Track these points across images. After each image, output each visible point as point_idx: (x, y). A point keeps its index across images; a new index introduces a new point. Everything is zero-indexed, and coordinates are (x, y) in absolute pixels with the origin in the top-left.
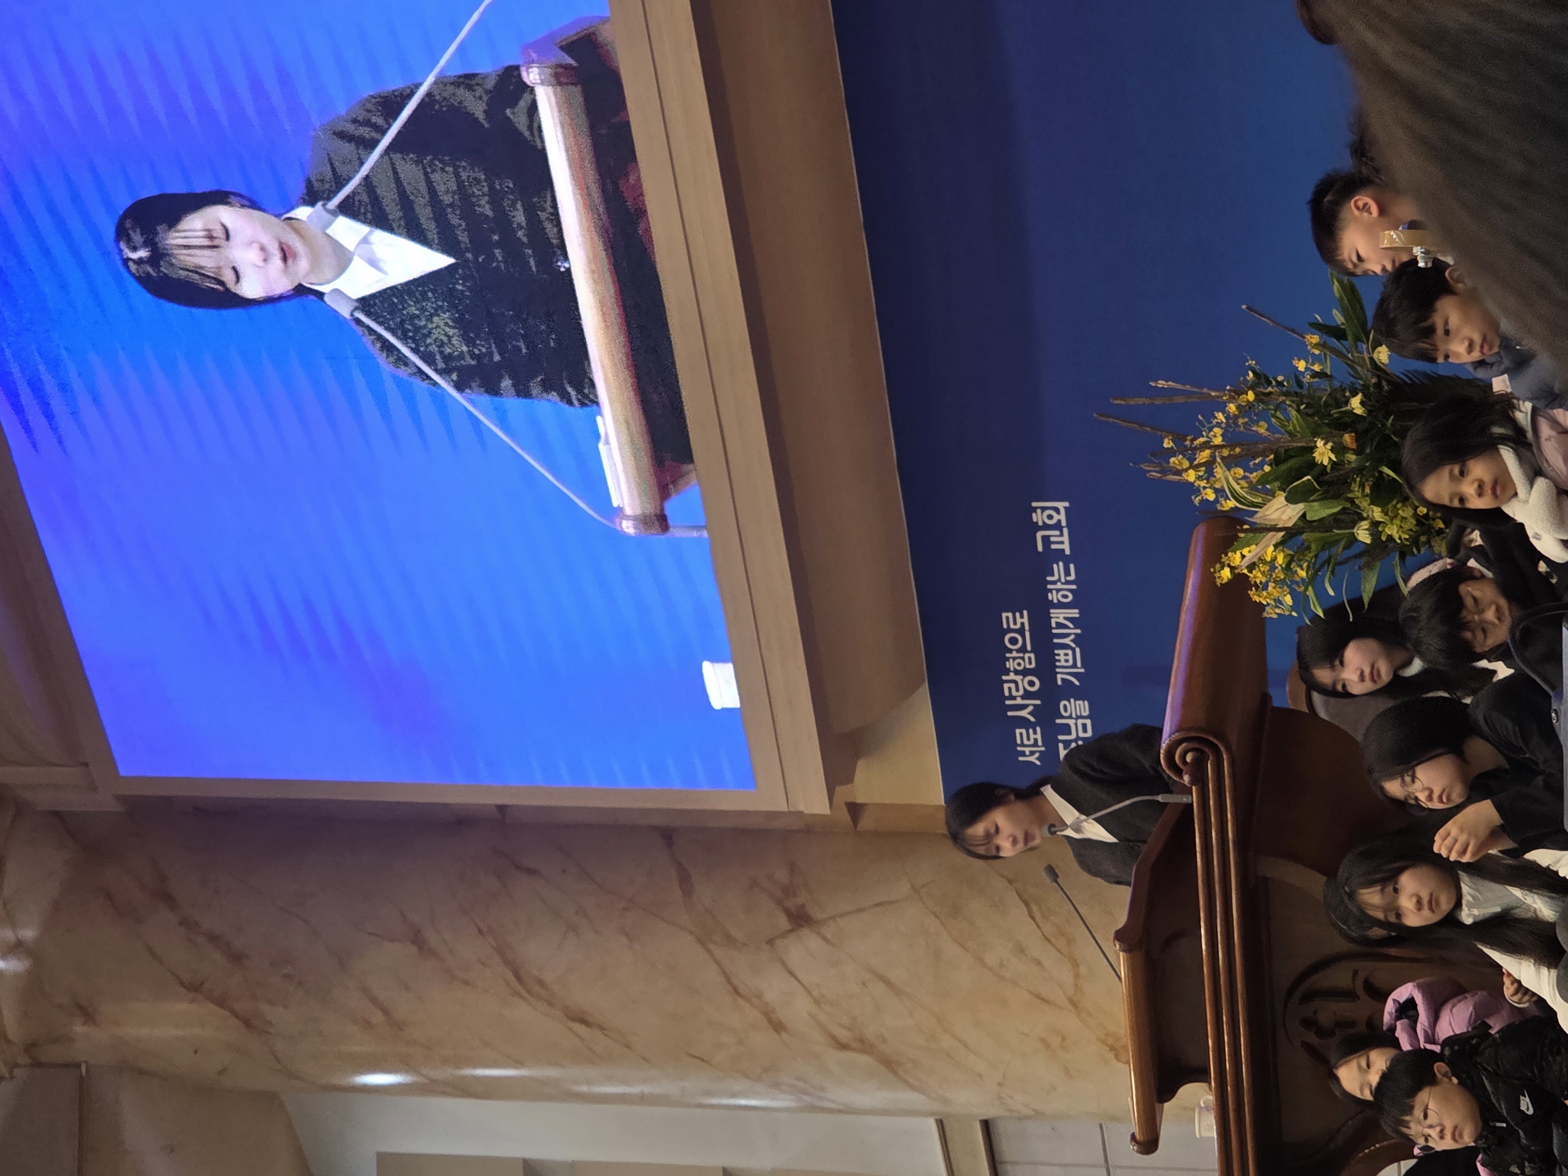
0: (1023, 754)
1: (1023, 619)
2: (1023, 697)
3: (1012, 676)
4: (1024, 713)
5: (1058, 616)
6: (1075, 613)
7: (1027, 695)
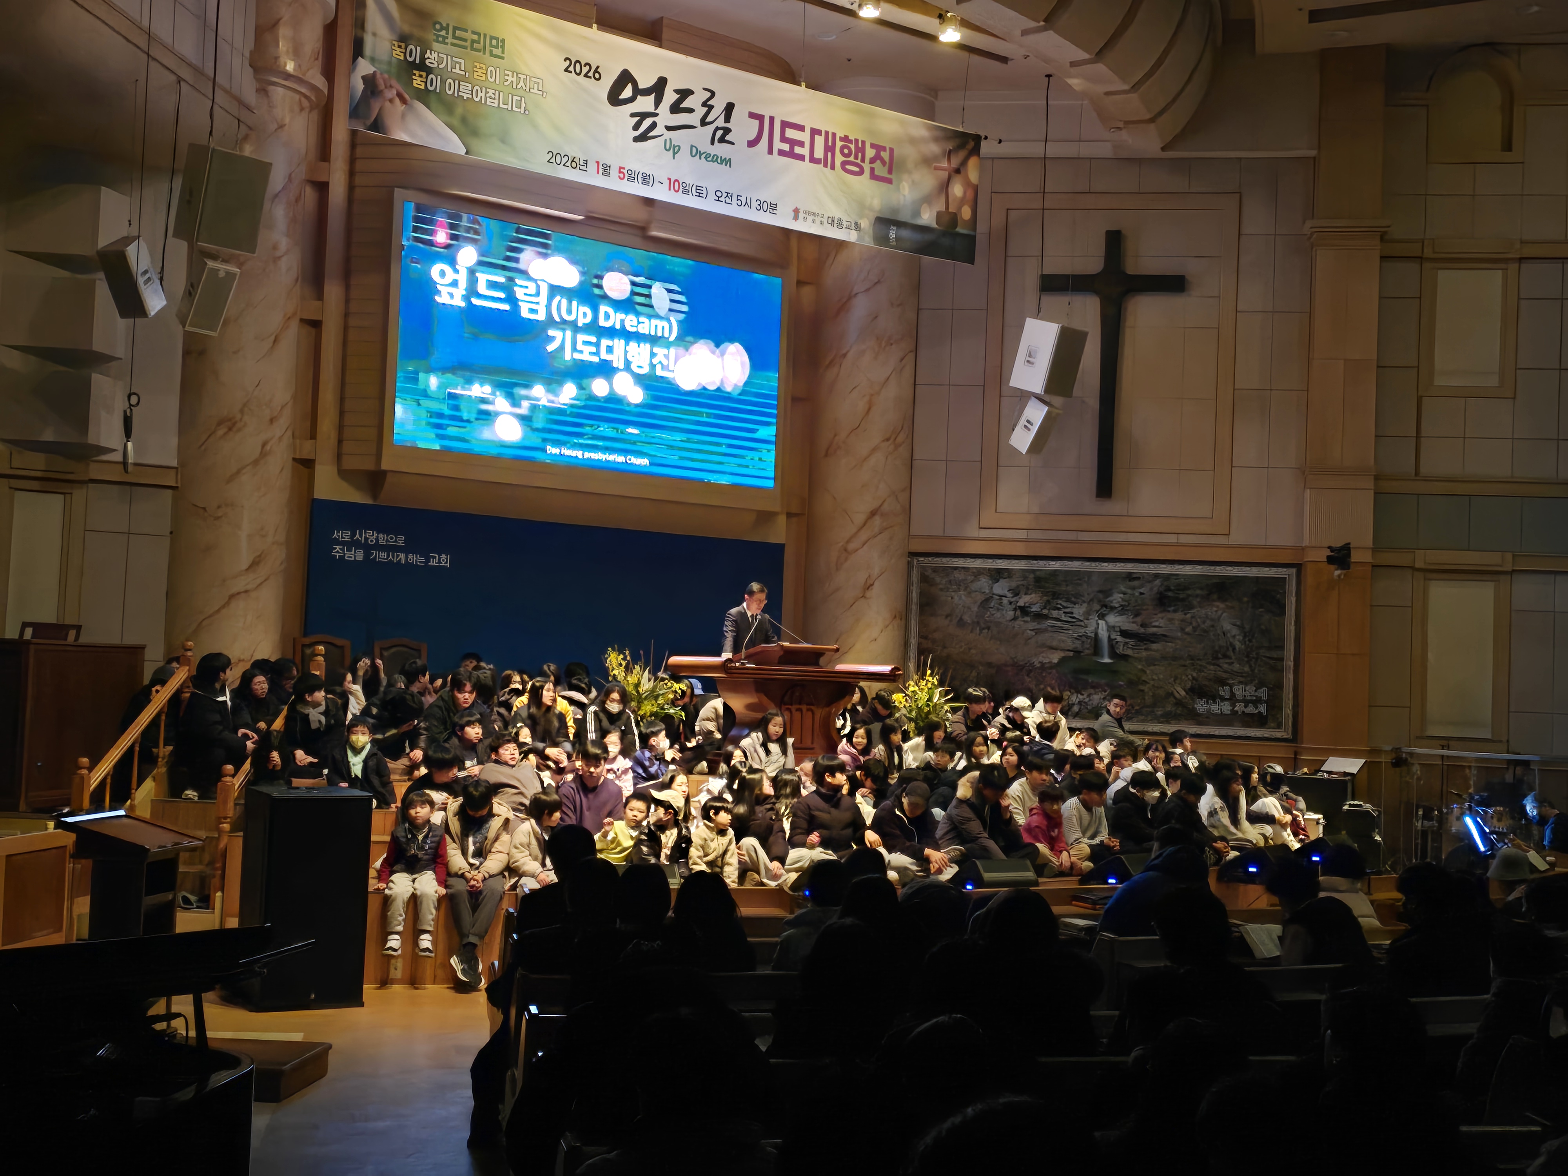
0: (338, 532)
1: (401, 543)
2: (365, 538)
3: (375, 534)
4: (358, 536)
5: (402, 556)
6: (403, 562)
7: (366, 539)
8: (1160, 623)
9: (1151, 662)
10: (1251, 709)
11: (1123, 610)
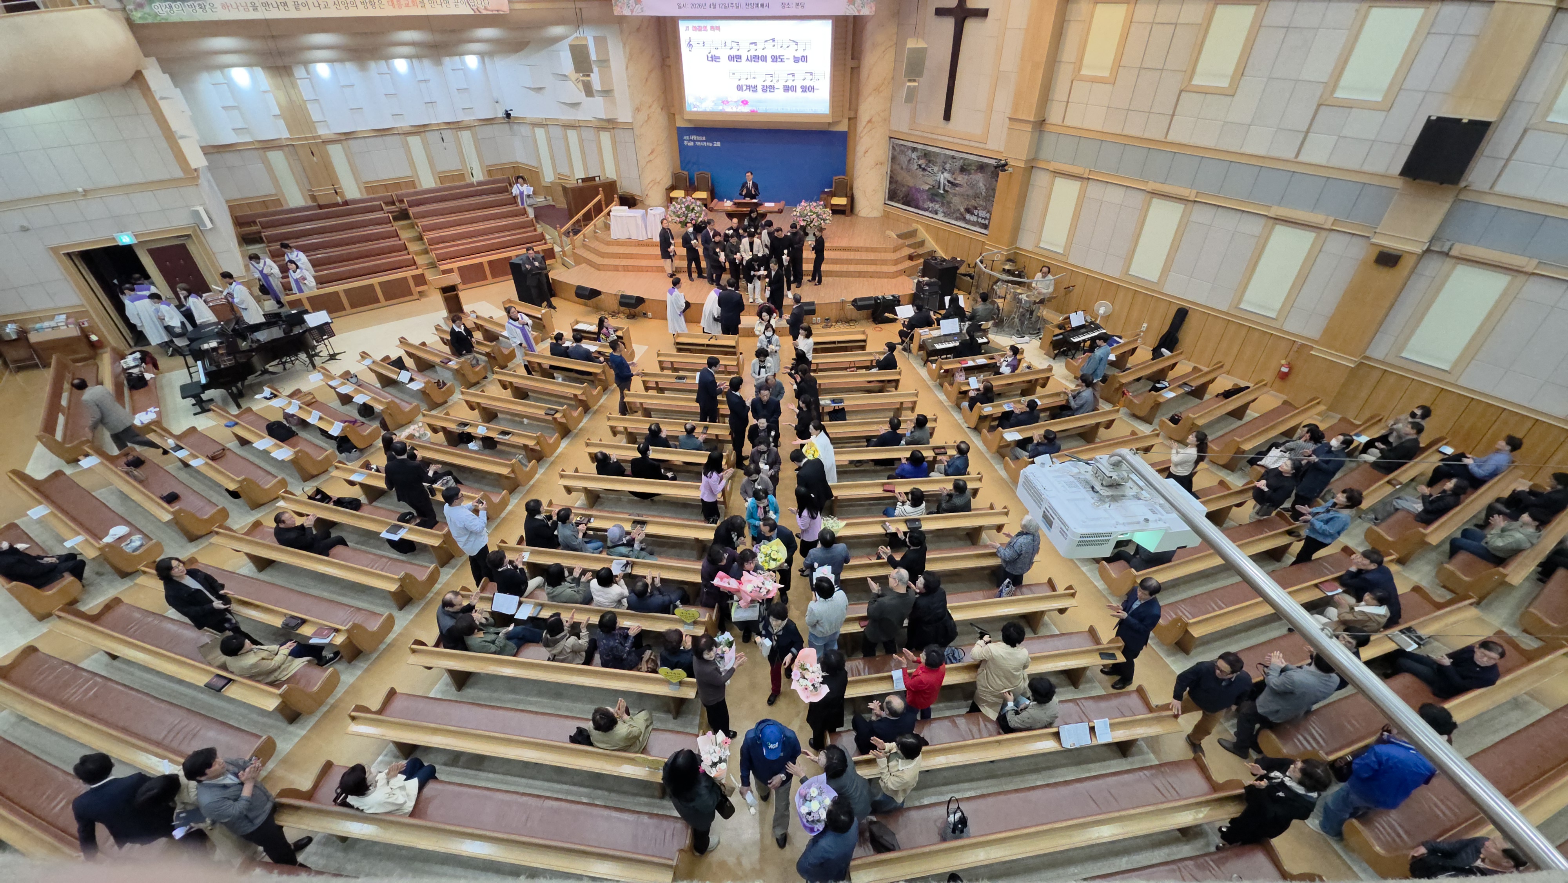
0: (685, 137)
3: (696, 137)
5: (705, 143)
6: (705, 146)
8: (961, 179)
9: (955, 195)
10: (983, 221)
11: (950, 171)
